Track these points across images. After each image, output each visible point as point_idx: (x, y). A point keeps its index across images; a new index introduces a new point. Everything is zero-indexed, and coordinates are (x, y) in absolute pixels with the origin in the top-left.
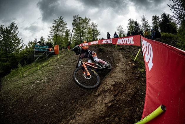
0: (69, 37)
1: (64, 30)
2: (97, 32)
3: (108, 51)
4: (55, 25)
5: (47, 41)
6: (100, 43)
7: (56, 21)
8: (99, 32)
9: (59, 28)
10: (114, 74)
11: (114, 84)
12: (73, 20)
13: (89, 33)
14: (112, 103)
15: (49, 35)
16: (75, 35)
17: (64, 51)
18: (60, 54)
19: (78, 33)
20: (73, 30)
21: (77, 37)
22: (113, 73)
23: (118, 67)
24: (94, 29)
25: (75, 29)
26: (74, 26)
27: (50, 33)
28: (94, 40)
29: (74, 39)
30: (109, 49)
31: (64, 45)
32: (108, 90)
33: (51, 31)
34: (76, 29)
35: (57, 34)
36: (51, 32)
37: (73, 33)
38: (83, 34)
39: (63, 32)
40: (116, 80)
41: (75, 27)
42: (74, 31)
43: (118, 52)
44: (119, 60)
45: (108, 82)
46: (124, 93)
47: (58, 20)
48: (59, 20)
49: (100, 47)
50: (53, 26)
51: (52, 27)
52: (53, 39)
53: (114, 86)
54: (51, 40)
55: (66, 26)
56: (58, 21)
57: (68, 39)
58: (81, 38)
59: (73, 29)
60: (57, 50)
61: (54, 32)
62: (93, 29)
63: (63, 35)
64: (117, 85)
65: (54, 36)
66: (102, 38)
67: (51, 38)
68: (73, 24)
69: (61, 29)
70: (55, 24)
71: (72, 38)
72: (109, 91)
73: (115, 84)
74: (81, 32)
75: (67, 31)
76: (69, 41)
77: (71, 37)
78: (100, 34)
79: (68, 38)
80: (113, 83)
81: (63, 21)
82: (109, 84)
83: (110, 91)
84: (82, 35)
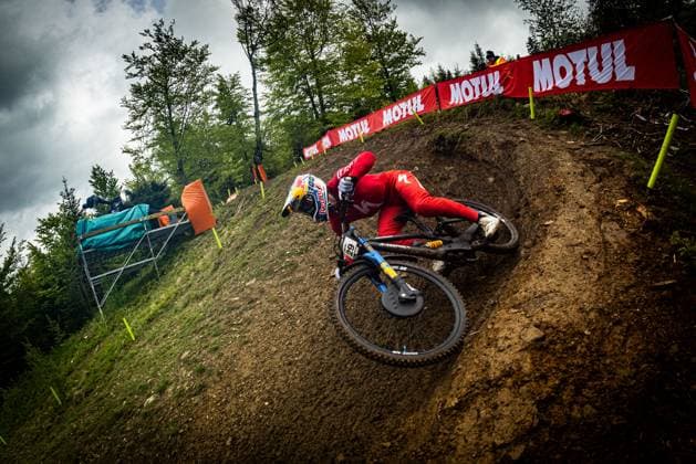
0: (246, 117)
1: (206, 89)
2: (402, 43)
3: (486, 145)
4: (143, 81)
5: (132, 178)
6: (435, 106)
7: (140, 55)
8: (408, 39)
9: (173, 88)
10: (531, 284)
11: (537, 340)
12: (239, 18)
13: (353, 58)
14: (531, 444)
15: (134, 146)
16: (279, 95)
17: (239, 199)
18: (222, 222)
19: (291, 81)
20: (258, 73)
21: (289, 102)
22: (529, 279)
23: (557, 236)
24: (376, 28)
25: (263, 61)
26: (254, 48)
27: (131, 134)
28: (396, 91)
29: (277, 118)
30: (492, 133)
31: (230, 168)
32: (507, 374)
33: (135, 118)
34: (268, 62)
35: (173, 125)
36: (137, 123)
37: (261, 88)
38: (316, 74)
39: (205, 101)
40: (546, 318)
41: (262, 53)
42: (265, 74)
43: (550, 144)
44: (559, 191)
45: (501, 335)
46: (590, 383)
47: (147, 46)
48: (154, 45)
49: (438, 131)
50: (137, 90)
51: (130, 97)
52: (161, 156)
53: (537, 346)
54: (153, 168)
55: (205, 63)
56: (148, 53)
57: (242, 130)
58: (316, 99)
59: (254, 66)
60: (201, 210)
61: (152, 119)
62: (369, 31)
63: (207, 117)
64: (552, 342)
65: (158, 141)
66: (437, 72)
67: (148, 153)
68: (244, 37)
69: (185, 87)
70: (141, 74)
71: (263, 118)
72: (509, 381)
73: (543, 338)
74: (303, 72)
75: (222, 87)
76: (250, 136)
77: (257, 114)
78: (419, 53)
79: (239, 126)
80: (532, 334)
81: (179, 43)
82: (507, 343)
83: (515, 383)
84: (319, 85)
